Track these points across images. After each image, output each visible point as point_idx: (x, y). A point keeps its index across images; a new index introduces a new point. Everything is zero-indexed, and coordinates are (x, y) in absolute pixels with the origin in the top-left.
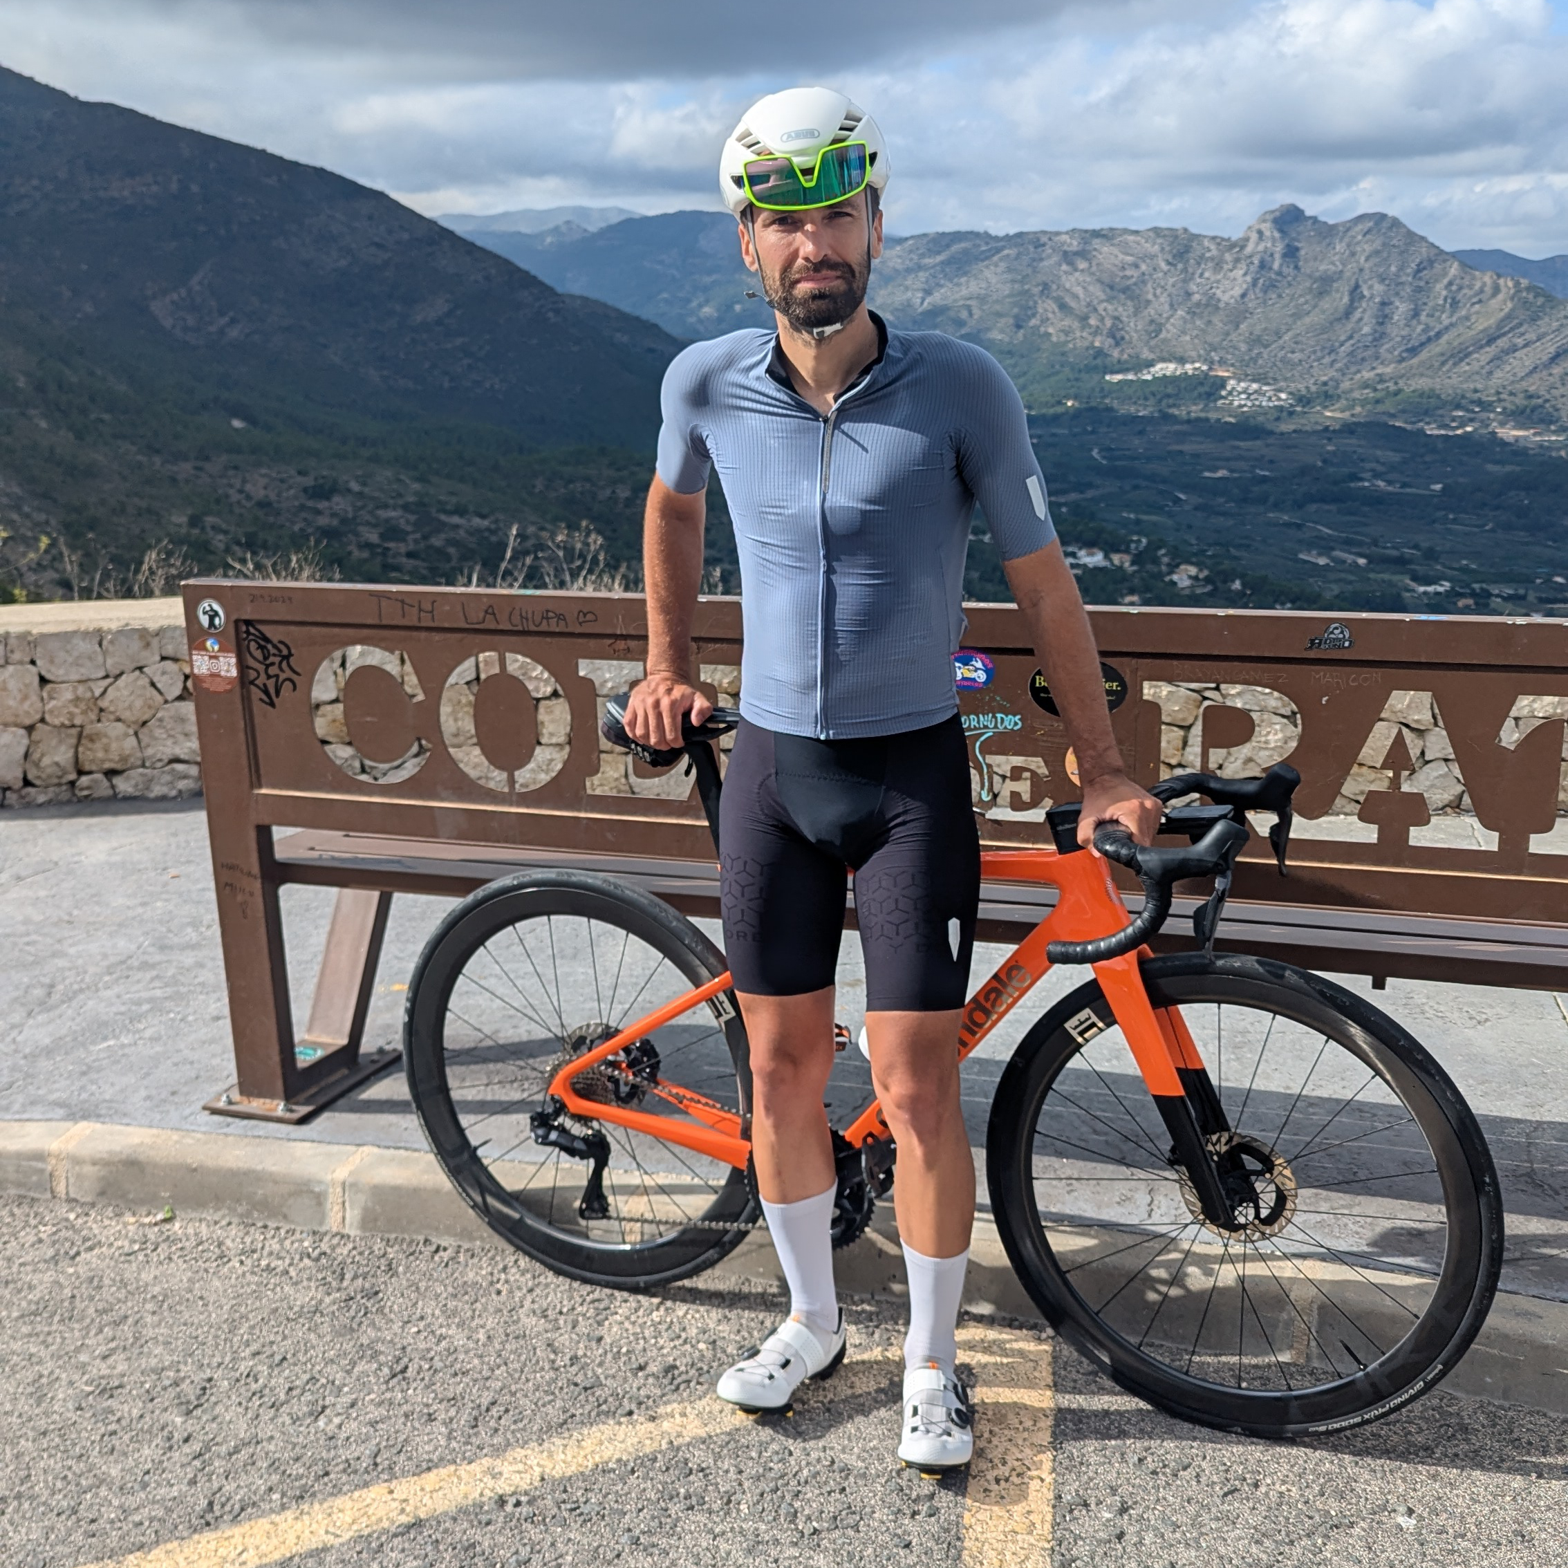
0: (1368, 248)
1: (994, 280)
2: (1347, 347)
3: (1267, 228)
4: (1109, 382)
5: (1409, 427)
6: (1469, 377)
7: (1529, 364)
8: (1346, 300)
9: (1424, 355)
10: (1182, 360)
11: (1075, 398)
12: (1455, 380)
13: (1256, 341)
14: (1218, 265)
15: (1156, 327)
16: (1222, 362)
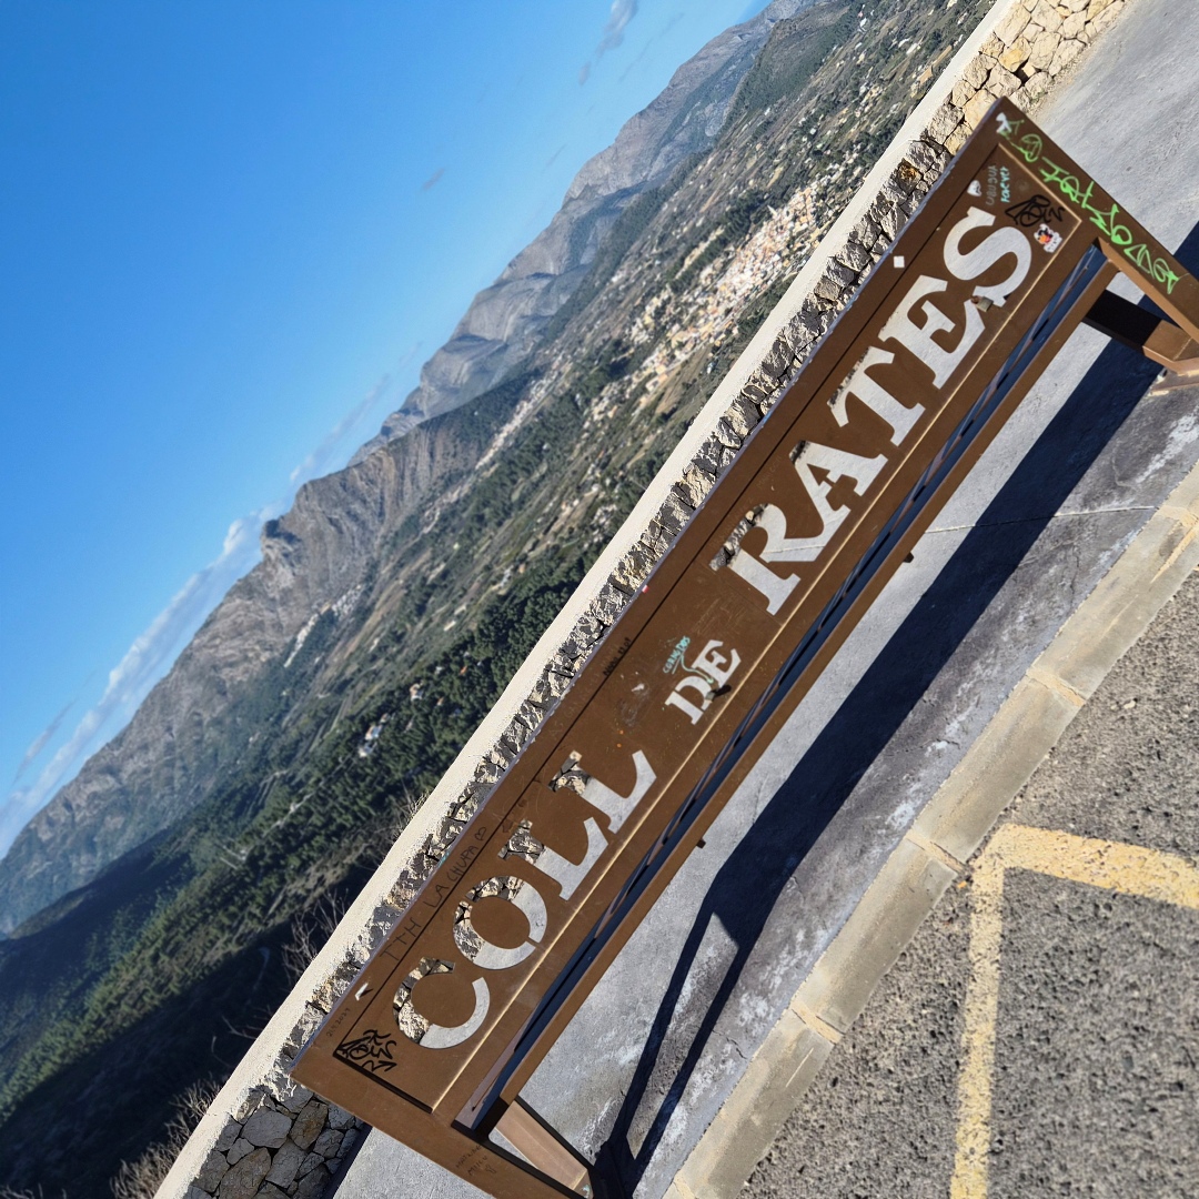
0: (315, 503)
1: (190, 691)
2: (357, 542)
3: (270, 542)
4: (290, 666)
5: (417, 540)
6: (413, 497)
7: (426, 468)
8: (333, 528)
9: (387, 510)
10: (304, 624)
11: (284, 689)
12: (410, 505)
13: (321, 583)
14: (270, 577)
15: (278, 626)
16: (320, 605)
